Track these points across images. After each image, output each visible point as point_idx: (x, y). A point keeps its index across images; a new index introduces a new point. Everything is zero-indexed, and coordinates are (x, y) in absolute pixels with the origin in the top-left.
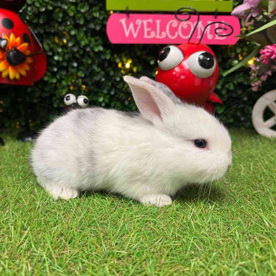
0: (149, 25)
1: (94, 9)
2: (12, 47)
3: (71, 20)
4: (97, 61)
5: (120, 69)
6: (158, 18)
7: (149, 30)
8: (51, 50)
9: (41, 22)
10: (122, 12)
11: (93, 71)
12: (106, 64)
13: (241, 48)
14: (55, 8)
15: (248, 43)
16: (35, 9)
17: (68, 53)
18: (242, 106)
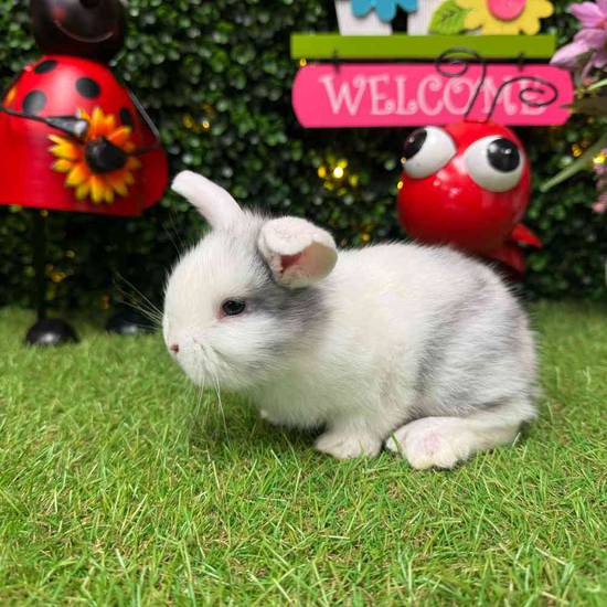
0: (381, 87)
1: (266, 56)
2: (97, 136)
3: (218, 79)
4: (273, 164)
5: (322, 181)
6: (400, 73)
7: (383, 97)
8: (177, 142)
9: (156, 84)
10: (324, 61)
11: (266, 185)
12: (293, 171)
13: (578, 130)
14: (183, 55)
15: (591, 121)
16: (143, 59)
17: (212, 149)
18: (584, 253)
